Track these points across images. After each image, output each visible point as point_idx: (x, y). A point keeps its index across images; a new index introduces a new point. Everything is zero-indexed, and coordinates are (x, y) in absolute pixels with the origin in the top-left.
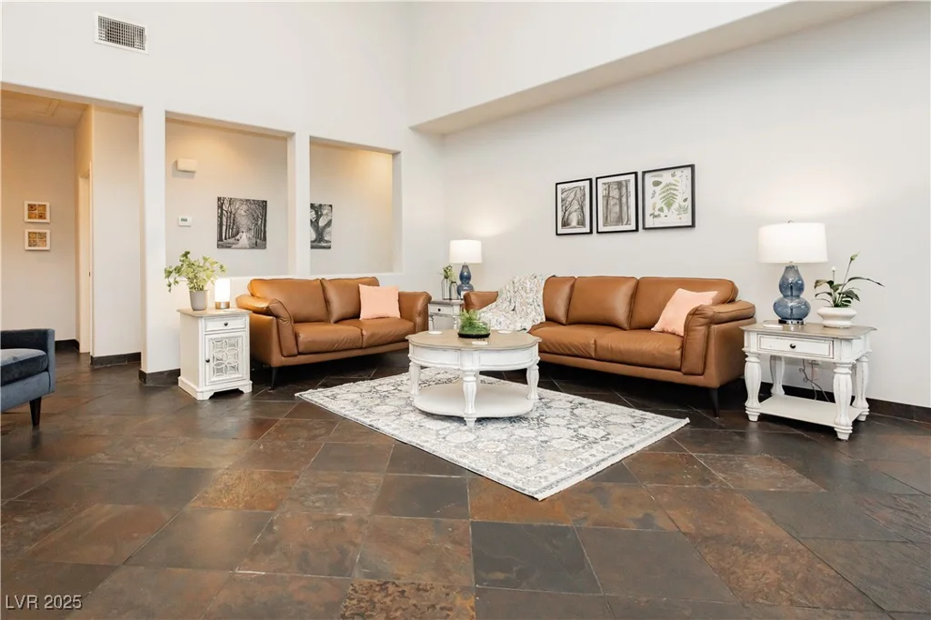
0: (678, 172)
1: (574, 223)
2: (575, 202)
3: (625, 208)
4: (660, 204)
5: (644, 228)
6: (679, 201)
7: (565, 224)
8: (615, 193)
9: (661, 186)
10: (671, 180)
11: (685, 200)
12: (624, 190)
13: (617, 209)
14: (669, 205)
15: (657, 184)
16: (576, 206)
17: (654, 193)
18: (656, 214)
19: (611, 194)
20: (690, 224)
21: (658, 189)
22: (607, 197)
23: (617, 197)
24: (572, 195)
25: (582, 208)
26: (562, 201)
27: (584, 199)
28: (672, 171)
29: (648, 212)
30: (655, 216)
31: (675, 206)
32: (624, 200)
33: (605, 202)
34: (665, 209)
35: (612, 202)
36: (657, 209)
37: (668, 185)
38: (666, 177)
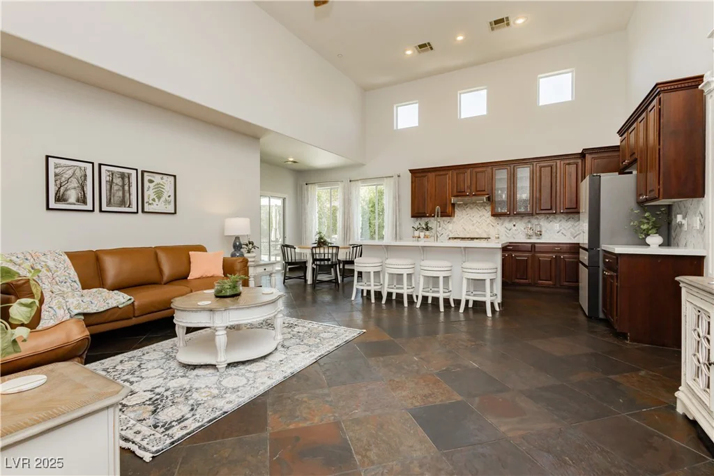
0: (165, 177)
1: (73, 199)
2: (74, 180)
3: (127, 195)
4: (153, 196)
5: (143, 211)
6: (165, 196)
7: (59, 199)
8: (118, 181)
9: (154, 184)
10: (161, 182)
11: (169, 196)
12: (126, 180)
13: (120, 194)
14: (159, 198)
15: (151, 181)
16: (74, 183)
17: (149, 187)
18: (150, 202)
19: (114, 181)
20: (173, 212)
21: (152, 185)
22: (111, 183)
23: (121, 184)
24: (70, 172)
25: (83, 187)
26: (56, 175)
27: (85, 179)
28: (161, 176)
29: (146, 200)
30: (150, 204)
31: (163, 199)
32: (126, 188)
33: (108, 187)
34: (157, 200)
35: (115, 188)
36: (150, 199)
37: (158, 184)
38: (157, 179)
